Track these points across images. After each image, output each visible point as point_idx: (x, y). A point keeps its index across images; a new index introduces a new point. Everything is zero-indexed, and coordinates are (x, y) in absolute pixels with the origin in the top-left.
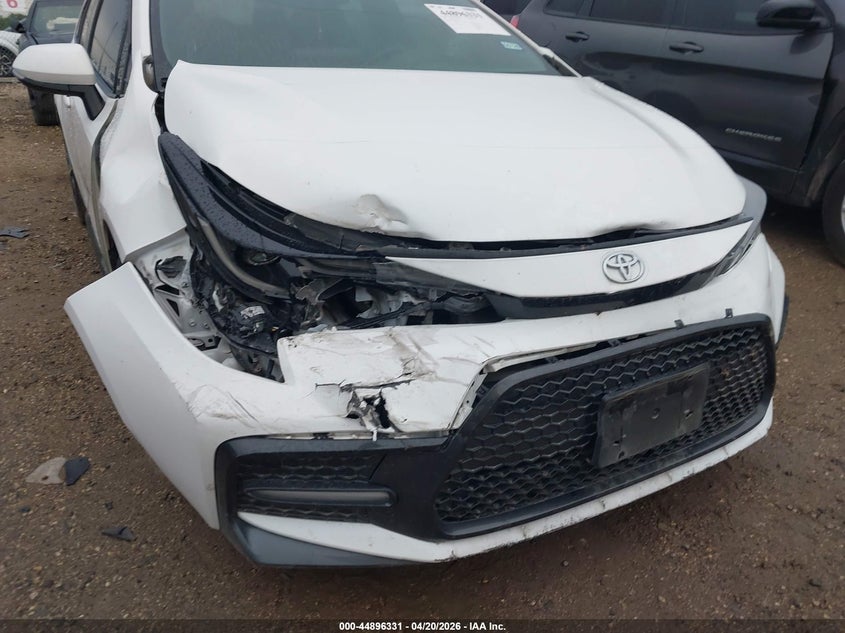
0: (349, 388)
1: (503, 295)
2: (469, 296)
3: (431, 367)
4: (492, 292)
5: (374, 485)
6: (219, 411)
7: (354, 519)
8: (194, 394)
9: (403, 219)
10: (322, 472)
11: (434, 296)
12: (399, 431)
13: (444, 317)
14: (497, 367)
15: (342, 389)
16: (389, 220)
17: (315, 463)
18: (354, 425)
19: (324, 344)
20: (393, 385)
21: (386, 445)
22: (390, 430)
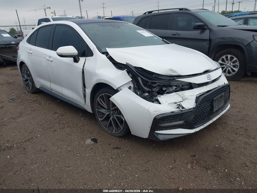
0: (176, 103)
1: (194, 83)
2: (187, 85)
3: (187, 98)
4: (191, 83)
5: (181, 120)
6: (155, 110)
7: (177, 128)
8: (149, 108)
9: (176, 72)
10: (172, 119)
11: (181, 86)
12: (186, 109)
13: (182, 90)
14: (198, 96)
15: (174, 103)
16: (173, 73)
17: (167, 118)
18: (178, 109)
19: (166, 97)
20: (182, 102)
21: (183, 112)
22: (184, 109)
